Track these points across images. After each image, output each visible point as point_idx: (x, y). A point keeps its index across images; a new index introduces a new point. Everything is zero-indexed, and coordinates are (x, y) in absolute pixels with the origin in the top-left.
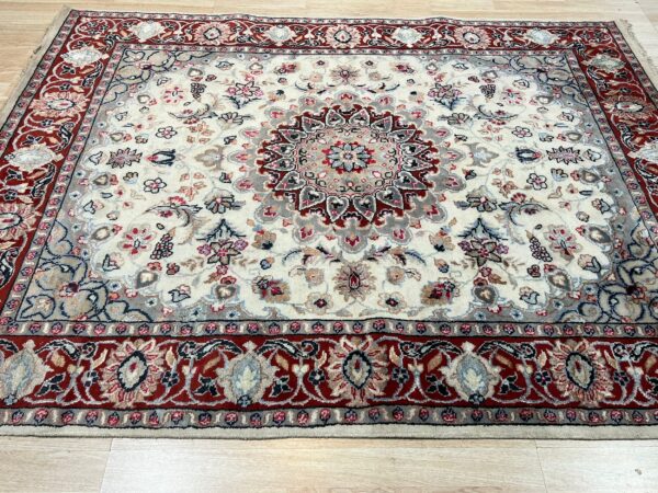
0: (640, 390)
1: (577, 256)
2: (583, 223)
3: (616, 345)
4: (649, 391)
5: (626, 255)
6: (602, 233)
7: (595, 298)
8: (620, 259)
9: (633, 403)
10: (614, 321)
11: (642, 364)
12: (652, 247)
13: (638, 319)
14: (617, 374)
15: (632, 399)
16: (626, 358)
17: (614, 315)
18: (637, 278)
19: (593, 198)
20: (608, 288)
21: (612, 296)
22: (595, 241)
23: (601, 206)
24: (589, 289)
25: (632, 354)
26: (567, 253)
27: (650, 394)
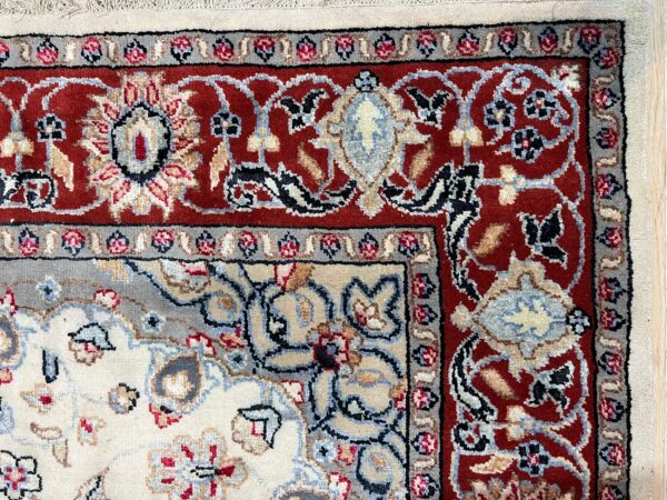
0: (556, 427)
1: (234, 451)
2: (143, 402)
3: (458, 439)
4: (559, 409)
5: (231, 334)
6: (171, 369)
7: (346, 445)
8: (246, 355)
9: (585, 453)
10: (402, 422)
11: (502, 404)
12: (212, 269)
13: (396, 369)
14: (524, 464)
15: (576, 451)
16: (488, 430)
17: (389, 420)
18: (296, 335)
19: (66, 357)
20: (322, 410)
21: (340, 405)
22: (191, 395)
23: (94, 346)
24: (324, 451)
25: (481, 413)
26: (229, 471)
27: (566, 413)
